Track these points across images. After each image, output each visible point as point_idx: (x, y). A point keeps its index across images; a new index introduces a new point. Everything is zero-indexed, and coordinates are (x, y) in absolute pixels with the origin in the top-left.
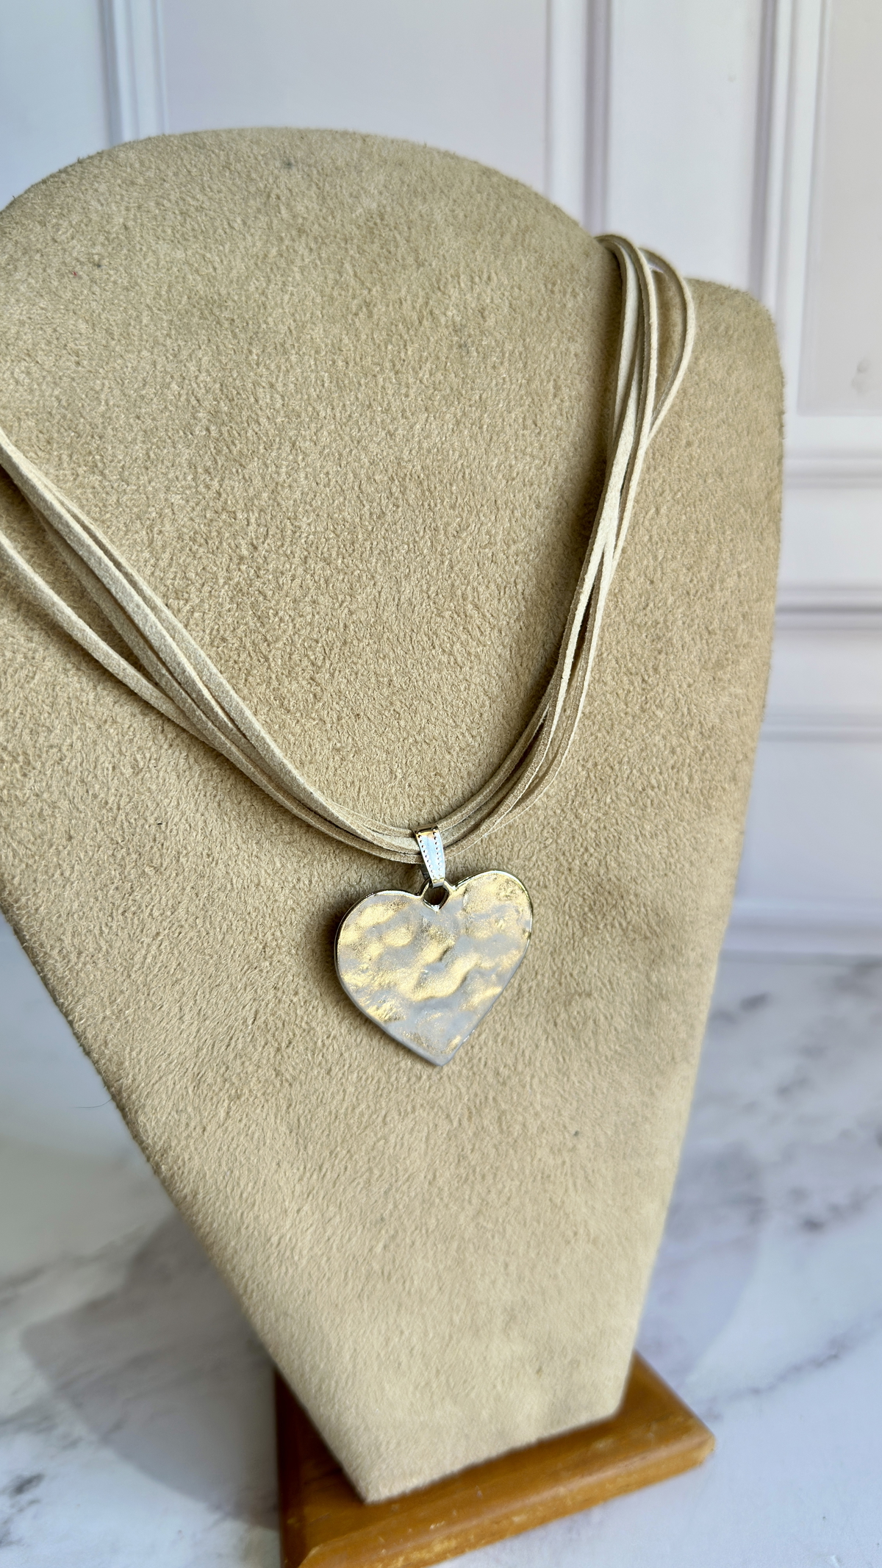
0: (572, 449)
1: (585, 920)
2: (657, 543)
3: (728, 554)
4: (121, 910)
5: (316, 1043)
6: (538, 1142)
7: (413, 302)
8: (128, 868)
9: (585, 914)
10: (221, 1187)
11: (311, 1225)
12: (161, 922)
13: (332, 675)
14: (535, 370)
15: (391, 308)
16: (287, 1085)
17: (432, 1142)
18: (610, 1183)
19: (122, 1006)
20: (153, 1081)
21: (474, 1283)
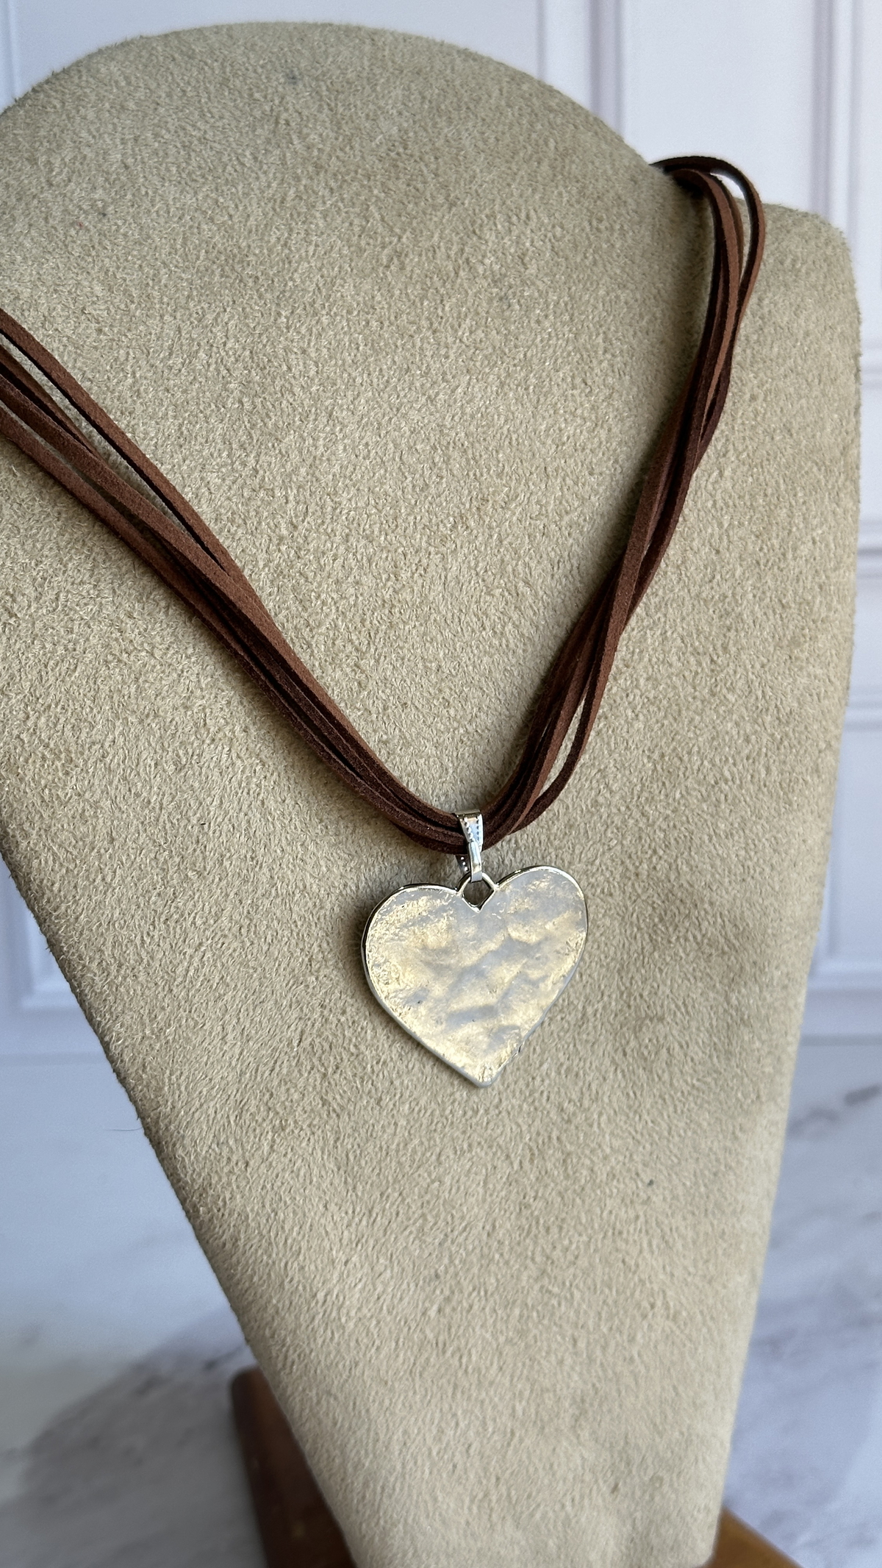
0: (627, 409)
1: (655, 932)
2: (722, 509)
3: (801, 518)
4: (163, 918)
5: (365, 1068)
6: (608, 1191)
7: (448, 249)
8: (171, 872)
9: (655, 925)
10: (264, 1232)
11: (360, 1280)
12: (204, 931)
13: (377, 661)
14: (583, 322)
16: (334, 1115)
17: (491, 1186)
18: (691, 1246)
19: (162, 1024)
20: (193, 1110)
21: (539, 1362)
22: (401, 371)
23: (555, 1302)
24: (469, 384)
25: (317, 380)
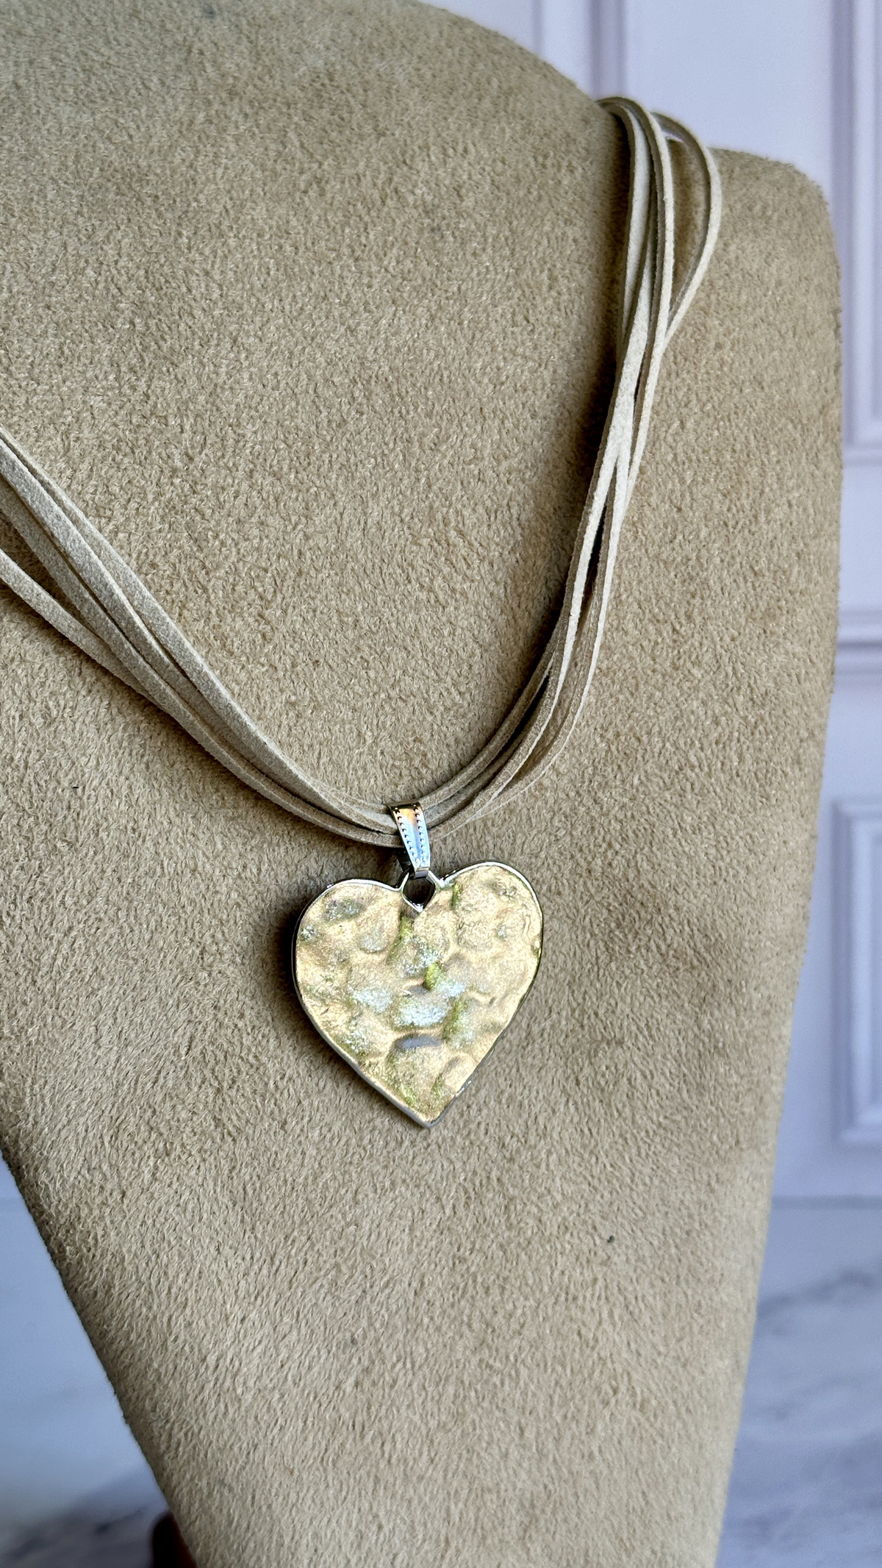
0: (574, 350)
1: (611, 939)
2: (684, 463)
3: (775, 478)
4: (26, 896)
5: (266, 1084)
6: (559, 1246)
7: (375, 177)
8: (36, 842)
9: (611, 931)
10: (144, 1278)
11: (260, 1342)
12: (75, 913)
13: (285, 612)
14: (525, 257)
15: (347, 185)
16: (230, 1139)
17: (418, 1234)
18: (660, 1319)
19: (23, 1022)
20: (59, 1126)
21: (478, 1454)
22: (317, 298)
23: (496, 1380)
24: (395, 315)
25: (220, 304)
